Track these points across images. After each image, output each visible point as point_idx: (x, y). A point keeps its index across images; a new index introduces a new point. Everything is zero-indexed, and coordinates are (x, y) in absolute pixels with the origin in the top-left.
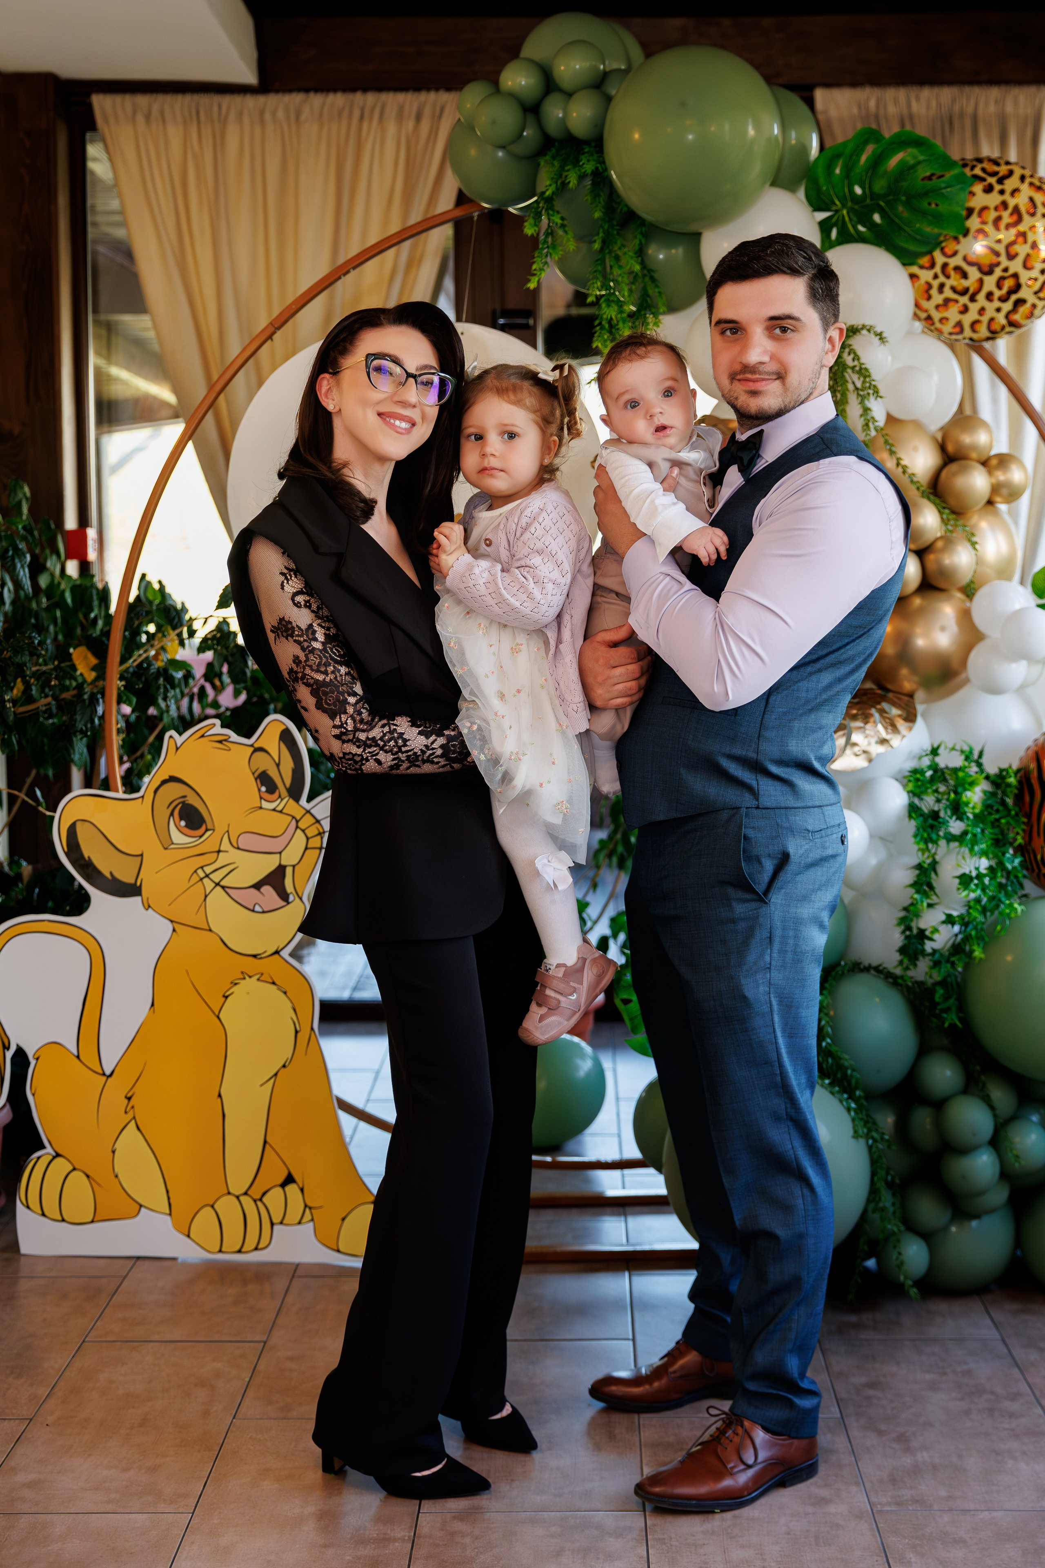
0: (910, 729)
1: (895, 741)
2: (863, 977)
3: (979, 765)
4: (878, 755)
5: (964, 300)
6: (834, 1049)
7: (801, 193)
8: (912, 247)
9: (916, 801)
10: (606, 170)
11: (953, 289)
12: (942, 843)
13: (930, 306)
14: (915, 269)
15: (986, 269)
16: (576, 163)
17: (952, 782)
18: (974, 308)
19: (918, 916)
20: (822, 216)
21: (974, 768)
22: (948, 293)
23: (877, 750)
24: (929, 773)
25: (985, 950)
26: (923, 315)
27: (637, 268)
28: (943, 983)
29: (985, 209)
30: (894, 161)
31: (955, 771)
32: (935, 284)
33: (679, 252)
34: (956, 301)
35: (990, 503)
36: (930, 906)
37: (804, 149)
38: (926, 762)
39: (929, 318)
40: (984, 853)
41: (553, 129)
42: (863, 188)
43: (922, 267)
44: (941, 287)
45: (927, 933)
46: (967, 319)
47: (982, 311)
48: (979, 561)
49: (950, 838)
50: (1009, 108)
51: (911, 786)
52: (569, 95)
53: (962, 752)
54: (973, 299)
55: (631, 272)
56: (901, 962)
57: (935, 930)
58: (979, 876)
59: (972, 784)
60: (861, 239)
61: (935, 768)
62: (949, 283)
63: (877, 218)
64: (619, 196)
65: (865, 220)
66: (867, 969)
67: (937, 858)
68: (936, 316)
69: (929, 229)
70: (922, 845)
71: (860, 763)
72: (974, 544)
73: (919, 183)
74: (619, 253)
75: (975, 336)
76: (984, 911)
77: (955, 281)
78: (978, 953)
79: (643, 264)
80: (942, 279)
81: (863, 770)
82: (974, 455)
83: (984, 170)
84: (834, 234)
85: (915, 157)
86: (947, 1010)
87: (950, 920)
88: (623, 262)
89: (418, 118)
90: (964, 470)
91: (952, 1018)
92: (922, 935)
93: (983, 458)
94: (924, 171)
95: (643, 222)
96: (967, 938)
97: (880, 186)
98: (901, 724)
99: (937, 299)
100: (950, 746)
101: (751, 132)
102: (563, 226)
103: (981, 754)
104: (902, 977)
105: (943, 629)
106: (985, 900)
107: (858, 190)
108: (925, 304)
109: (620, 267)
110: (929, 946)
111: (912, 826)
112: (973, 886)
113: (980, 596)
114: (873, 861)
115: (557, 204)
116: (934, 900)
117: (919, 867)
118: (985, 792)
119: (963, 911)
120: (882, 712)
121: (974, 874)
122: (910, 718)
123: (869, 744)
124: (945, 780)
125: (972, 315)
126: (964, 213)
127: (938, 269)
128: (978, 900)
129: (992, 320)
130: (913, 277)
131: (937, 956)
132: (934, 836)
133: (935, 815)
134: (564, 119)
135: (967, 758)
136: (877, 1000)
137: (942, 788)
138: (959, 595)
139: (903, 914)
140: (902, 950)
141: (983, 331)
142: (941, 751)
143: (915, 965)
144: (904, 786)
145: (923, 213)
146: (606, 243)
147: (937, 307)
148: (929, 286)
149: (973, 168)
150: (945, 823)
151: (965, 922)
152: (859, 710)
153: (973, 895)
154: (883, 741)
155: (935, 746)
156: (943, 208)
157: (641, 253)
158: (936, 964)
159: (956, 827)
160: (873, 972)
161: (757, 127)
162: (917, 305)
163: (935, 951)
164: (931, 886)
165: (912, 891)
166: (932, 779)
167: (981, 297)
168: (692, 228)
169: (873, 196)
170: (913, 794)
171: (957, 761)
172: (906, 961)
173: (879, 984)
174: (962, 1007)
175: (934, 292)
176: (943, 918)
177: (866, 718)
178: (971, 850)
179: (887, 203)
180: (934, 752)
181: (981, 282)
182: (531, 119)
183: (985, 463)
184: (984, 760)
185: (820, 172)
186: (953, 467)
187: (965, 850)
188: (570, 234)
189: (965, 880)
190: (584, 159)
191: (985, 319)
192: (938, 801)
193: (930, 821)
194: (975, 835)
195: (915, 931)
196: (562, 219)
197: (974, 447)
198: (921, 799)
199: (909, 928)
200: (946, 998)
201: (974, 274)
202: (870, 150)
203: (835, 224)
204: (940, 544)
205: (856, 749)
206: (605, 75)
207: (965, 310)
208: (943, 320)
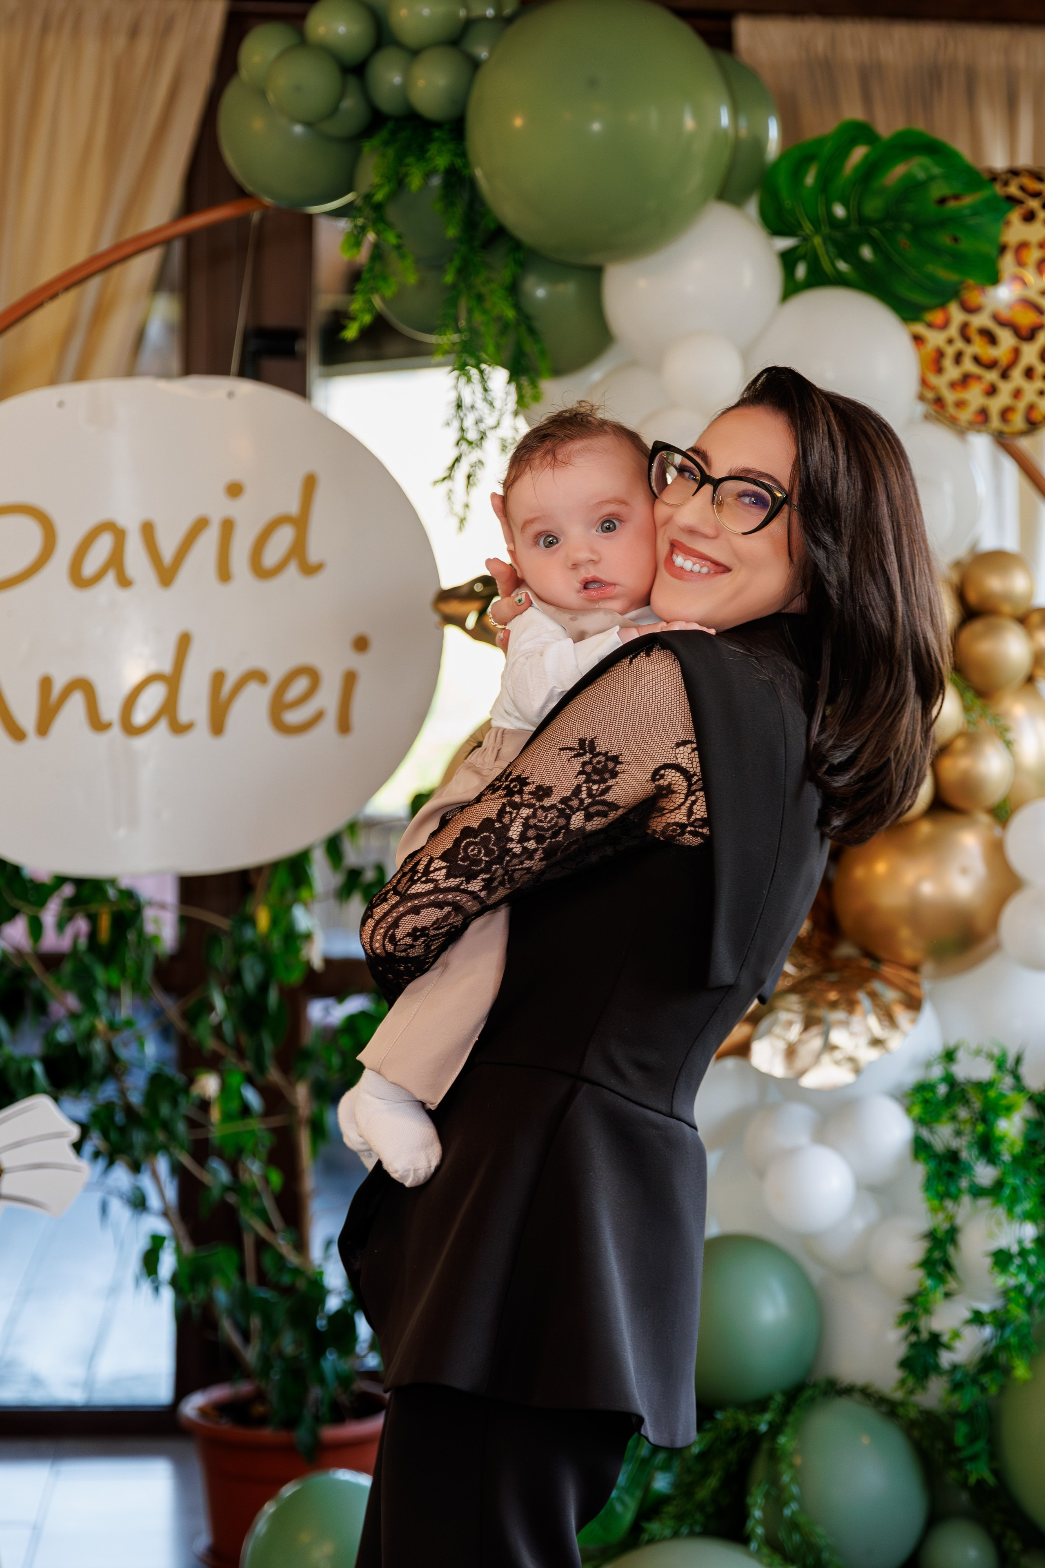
0: (914, 1021)
1: (895, 1042)
2: (843, 1404)
3: (1017, 1077)
4: (871, 1063)
5: (992, 376)
6: (802, 1519)
7: (752, 207)
8: (918, 298)
9: (925, 1134)
10: (467, 165)
11: (977, 360)
12: (966, 1199)
13: (941, 382)
14: (919, 328)
15: (1024, 332)
16: (422, 154)
17: (977, 1105)
18: (1006, 389)
19: (928, 1311)
20: (784, 243)
21: (1008, 1081)
22: (969, 366)
23: (867, 1055)
24: (942, 1089)
25: (1031, 1367)
26: (930, 395)
27: (510, 314)
28: (969, 1416)
29: (1023, 246)
30: (898, 172)
31: (983, 1087)
32: (950, 351)
33: (569, 289)
34: (979, 378)
35: (1030, 679)
36: (948, 1295)
37: (758, 144)
38: (937, 1072)
39: (939, 402)
40: (1028, 1216)
41: (386, 102)
42: (846, 205)
43: (930, 325)
44: (958, 358)
45: (945, 1339)
46: (995, 405)
47: (1017, 394)
48: (1017, 768)
49: (978, 1192)
50: (1021, 59)
51: (917, 1110)
52: (414, 53)
53: (990, 1056)
54: (1005, 375)
55: (500, 318)
56: (903, 1382)
57: (956, 1335)
58: (1023, 1253)
59: (1009, 1109)
60: (840, 281)
61: (950, 1081)
62: (970, 350)
63: (866, 252)
64: (483, 203)
65: (848, 252)
66: (848, 1391)
67: (959, 1221)
68: (950, 397)
69: (945, 274)
70: (936, 1202)
71: (842, 1076)
72: (1008, 744)
73: (933, 208)
74: (484, 290)
75: (1006, 429)
76: (1029, 1306)
77: (979, 347)
78: (1021, 1371)
79: (517, 307)
80: (959, 344)
81: (847, 1086)
82: (1006, 608)
83: (1022, 188)
84: (801, 271)
85: (926, 169)
86: (973, 1458)
87: (978, 1319)
88: (488, 305)
89: (134, 33)
90: (993, 631)
91: (979, 1471)
92: (935, 1342)
93: (1021, 611)
94: (938, 190)
95: (517, 245)
96: (1004, 1347)
97: (873, 207)
98: (902, 1016)
99: (952, 372)
100: (973, 1046)
101: (689, 123)
102: (398, 247)
103: (1018, 1060)
104: (902, 1404)
105: (964, 871)
106: (1030, 1289)
107: (839, 211)
108: (934, 380)
109: (485, 312)
110: (946, 1359)
111: (919, 1171)
112: (1013, 1269)
113: (1020, 823)
114: (859, 1224)
115: (391, 213)
116: (952, 1285)
117: (931, 1235)
118: (1028, 1122)
119: (998, 1303)
120: (873, 996)
121: (1015, 1249)
122: (914, 1004)
123: (856, 1046)
124: (966, 1102)
125: (1003, 398)
126: (994, 252)
127: (953, 331)
128: (1020, 1289)
129: (1031, 408)
130: (918, 339)
131: (959, 1376)
132: (953, 1189)
133: (953, 1156)
134: (404, 89)
135: (1000, 1066)
136: (865, 1440)
137: (963, 1113)
138: (984, 819)
139: (905, 1308)
140: (905, 1364)
141: (1018, 421)
142: (961, 1055)
143: (924, 1388)
144: (908, 1110)
145: (937, 251)
146: (463, 272)
147: (953, 385)
148: (940, 354)
149: (1006, 184)
150: (967, 1169)
151: (1000, 1321)
152: (840, 992)
153: (1012, 1282)
154: (876, 1042)
155: (952, 1043)
156: (966, 245)
157: (514, 290)
158: (957, 1387)
159: (985, 1174)
160: (857, 1396)
161: (698, 117)
162: (924, 382)
163: (955, 1367)
164: (948, 1266)
165: (920, 1273)
166: (949, 1100)
167: (1017, 374)
168: (593, 259)
169: (862, 220)
170: (920, 1122)
171: (984, 1071)
172: (910, 1382)
173: (867, 1414)
174: (995, 1454)
175: (948, 363)
176: (967, 1315)
177: (851, 1006)
178: (1010, 1211)
179: (883, 232)
180: (949, 1056)
181: (1016, 353)
182: (353, 83)
183: (1022, 620)
184: (1025, 1071)
185: (782, 181)
186: (977, 626)
187: (1001, 1211)
188: (409, 262)
189: (1002, 1259)
190: (433, 148)
191: (1021, 405)
192: (958, 1133)
193: (947, 1166)
194: (1015, 1189)
195: (925, 1335)
196: (399, 236)
197: (1008, 597)
198: (932, 1131)
199: (915, 1330)
200: (972, 1438)
201: (1007, 338)
202: (859, 153)
203: (803, 257)
204: (960, 744)
205: (838, 1055)
206: (469, 24)
207: (992, 391)
208: (960, 404)
